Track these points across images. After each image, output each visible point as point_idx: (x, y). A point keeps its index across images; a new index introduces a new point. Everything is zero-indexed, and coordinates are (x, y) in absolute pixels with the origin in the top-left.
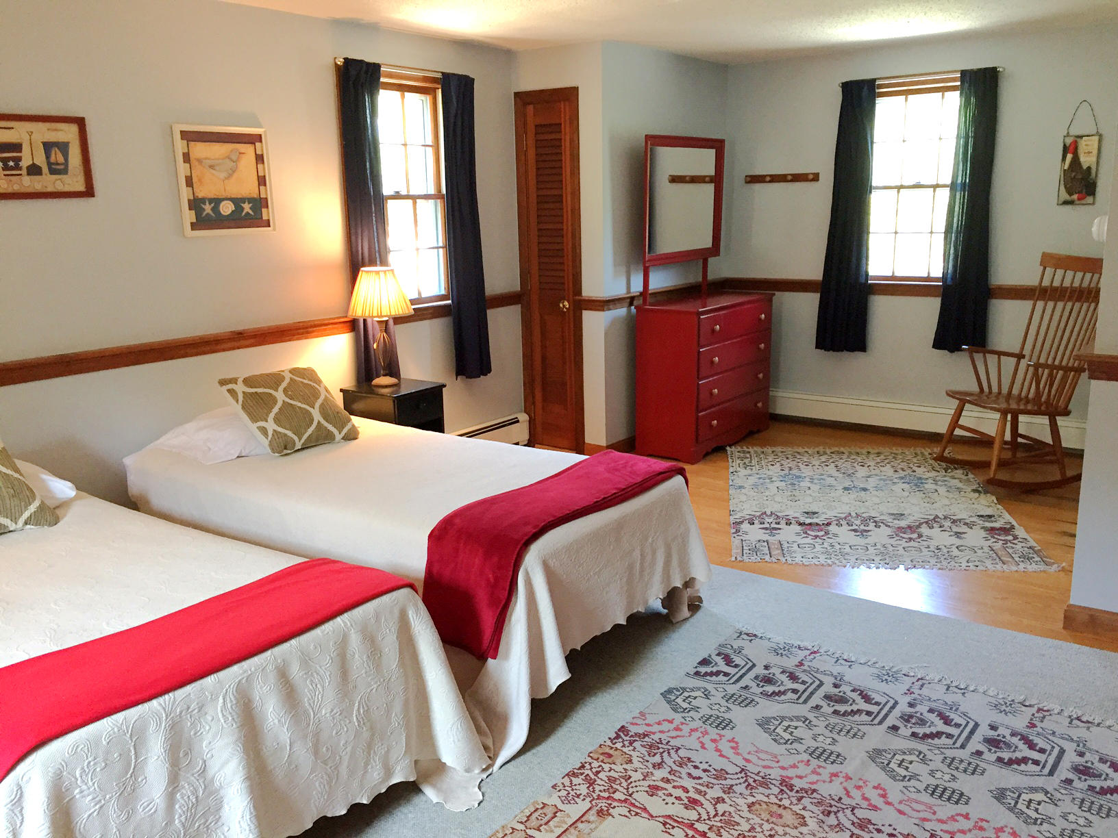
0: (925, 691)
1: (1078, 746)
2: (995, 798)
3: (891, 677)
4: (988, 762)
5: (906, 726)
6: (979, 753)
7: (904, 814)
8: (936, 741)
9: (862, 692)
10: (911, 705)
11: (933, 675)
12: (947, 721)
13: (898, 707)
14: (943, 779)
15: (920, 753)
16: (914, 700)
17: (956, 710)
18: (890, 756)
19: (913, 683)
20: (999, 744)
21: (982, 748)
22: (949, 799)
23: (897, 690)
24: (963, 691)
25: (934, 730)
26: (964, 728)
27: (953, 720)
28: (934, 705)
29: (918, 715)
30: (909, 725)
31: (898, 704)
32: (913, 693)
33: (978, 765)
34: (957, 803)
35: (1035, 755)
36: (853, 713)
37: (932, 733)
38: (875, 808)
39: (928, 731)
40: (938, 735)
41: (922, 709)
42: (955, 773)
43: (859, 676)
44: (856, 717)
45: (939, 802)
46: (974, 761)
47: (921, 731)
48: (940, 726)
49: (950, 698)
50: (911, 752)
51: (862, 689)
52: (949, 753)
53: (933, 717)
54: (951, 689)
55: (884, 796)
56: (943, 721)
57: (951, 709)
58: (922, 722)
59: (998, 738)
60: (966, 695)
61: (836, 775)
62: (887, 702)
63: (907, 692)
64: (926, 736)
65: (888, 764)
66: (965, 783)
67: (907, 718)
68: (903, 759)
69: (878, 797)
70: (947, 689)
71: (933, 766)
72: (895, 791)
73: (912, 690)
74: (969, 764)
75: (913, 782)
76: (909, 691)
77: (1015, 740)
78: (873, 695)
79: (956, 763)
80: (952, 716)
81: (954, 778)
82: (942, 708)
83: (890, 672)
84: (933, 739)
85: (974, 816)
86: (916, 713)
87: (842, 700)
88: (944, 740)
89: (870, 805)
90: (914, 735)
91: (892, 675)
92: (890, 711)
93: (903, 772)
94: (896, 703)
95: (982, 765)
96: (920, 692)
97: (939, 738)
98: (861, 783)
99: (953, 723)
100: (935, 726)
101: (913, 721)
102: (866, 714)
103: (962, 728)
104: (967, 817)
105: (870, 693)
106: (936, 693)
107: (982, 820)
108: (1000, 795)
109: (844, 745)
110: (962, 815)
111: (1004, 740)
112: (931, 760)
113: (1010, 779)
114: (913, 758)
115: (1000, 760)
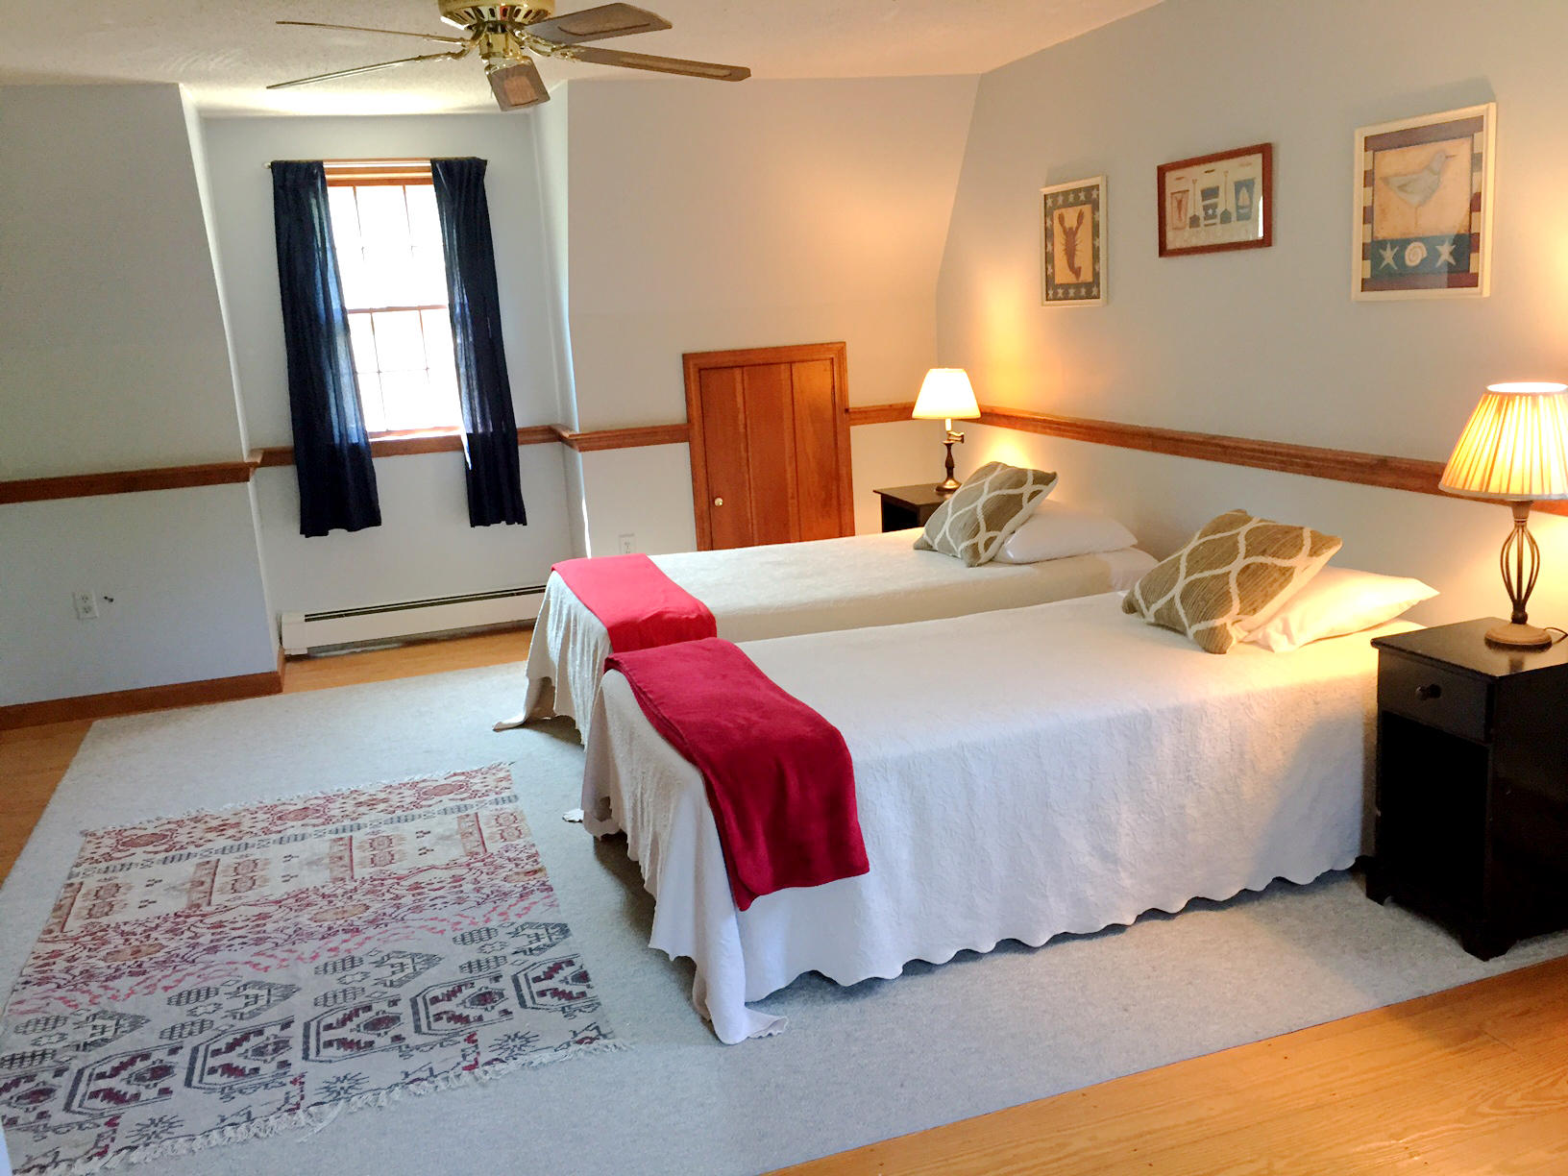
0: (279, 1094)
1: (45, 1126)
2: (139, 1017)
3: (338, 1089)
4: (157, 1048)
5: (276, 1037)
6: (173, 1051)
7: (227, 963)
8: (230, 1039)
9: (359, 1048)
10: (285, 1064)
11: (281, 1123)
12: (229, 1069)
13: (300, 1054)
14: (203, 1008)
15: (241, 1018)
16: (285, 1073)
17: (223, 1089)
18: (273, 999)
19: (302, 1098)
20: (152, 1074)
21: (174, 1059)
22: (189, 993)
23: (318, 1074)
24: (226, 1123)
25: (239, 1050)
26: (203, 1070)
27: (221, 1076)
28: (255, 1081)
29: (269, 1058)
30: (272, 1040)
31: (303, 1058)
32: (294, 1082)
33: (170, 1038)
34: (181, 994)
35: (103, 1084)
36: (348, 1018)
37: (240, 1045)
38: (258, 954)
39: (246, 1045)
40: (231, 1047)
41: (268, 1069)
42: (194, 1019)
43: (381, 1066)
44: (340, 1015)
45: (199, 986)
46: (175, 1043)
47: (254, 1041)
48: (234, 1058)
49: (240, 1102)
50: (253, 1015)
51: (362, 1052)
52: (208, 1034)
53: (249, 1065)
54: (244, 1118)
55: (255, 966)
56: (234, 1066)
57: (231, 1088)
58: (259, 1052)
59: (154, 1082)
60: (218, 1120)
61: (314, 958)
62: (318, 1052)
63: (302, 1080)
64: (246, 1038)
65: (269, 991)
66: (178, 1015)
67: (281, 1045)
68: (256, 1003)
69: (260, 961)
70: (249, 1113)
71: (221, 1013)
72: (247, 974)
73: (298, 1086)
74: (180, 1036)
75: (233, 989)
76: (298, 1081)
77: (132, 1090)
78: (342, 1052)
79: (196, 1028)
80: (225, 1079)
81: (192, 1012)
82: (246, 1082)
83: (346, 1096)
84: (235, 1039)
85: (159, 991)
86: (273, 1059)
87: (374, 1025)
88: (221, 1044)
89: (263, 954)
90: (260, 1032)
91: (339, 1093)
92: (306, 1043)
93: (250, 992)
94: (306, 1057)
95: (165, 1042)
96: (285, 1089)
97: (227, 1044)
98: (285, 964)
99: (220, 1071)
100: (240, 1055)
101: (270, 1048)
102: (331, 1024)
103: (206, 1070)
104: (166, 989)
105: (349, 1051)
106: (262, 1100)
107: (150, 993)
108: (137, 1022)
109: (331, 983)
110: (171, 987)
111: (147, 1083)
112: (226, 1016)
113: (128, 1043)
114: (246, 1010)
115: (145, 1057)
